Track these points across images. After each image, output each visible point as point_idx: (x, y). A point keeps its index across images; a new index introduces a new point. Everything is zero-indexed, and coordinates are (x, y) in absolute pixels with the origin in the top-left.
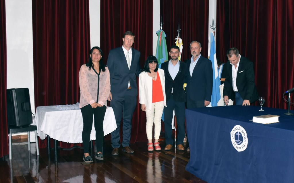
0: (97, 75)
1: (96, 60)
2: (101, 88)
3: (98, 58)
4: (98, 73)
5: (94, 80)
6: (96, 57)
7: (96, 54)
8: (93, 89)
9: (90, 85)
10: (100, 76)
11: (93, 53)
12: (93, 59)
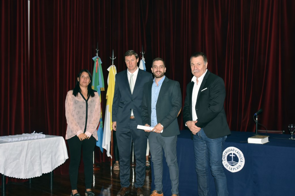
0: (85, 101)
1: (84, 85)
2: (89, 116)
3: (86, 83)
4: (86, 98)
5: (81, 107)
6: (85, 81)
7: (85, 78)
8: (81, 118)
9: (77, 113)
10: (88, 102)
11: (81, 77)
12: (81, 83)
